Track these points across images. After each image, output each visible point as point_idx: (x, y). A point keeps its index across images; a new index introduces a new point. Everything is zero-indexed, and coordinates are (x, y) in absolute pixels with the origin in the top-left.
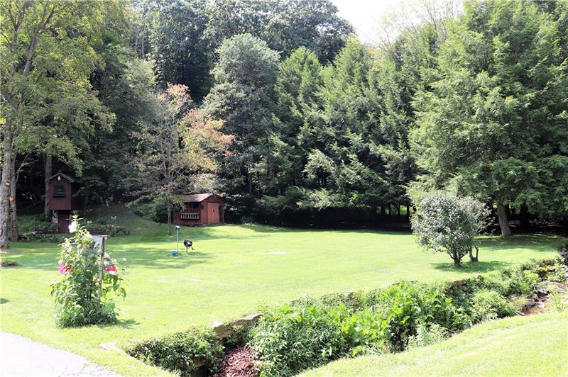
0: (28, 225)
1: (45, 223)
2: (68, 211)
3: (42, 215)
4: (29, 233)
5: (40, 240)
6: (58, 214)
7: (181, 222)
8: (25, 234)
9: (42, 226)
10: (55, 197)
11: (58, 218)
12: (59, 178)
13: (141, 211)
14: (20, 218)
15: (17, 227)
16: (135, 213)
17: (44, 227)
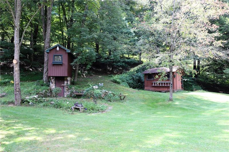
0: (30, 89)
1: (44, 87)
2: (64, 77)
3: (41, 81)
4: (31, 97)
5: (42, 104)
6: (55, 80)
7: (153, 89)
8: (27, 98)
9: (43, 90)
10: (54, 65)
11: (55, 83)
12: (58, 48)
13: (118, 80)
14: (23, 83)
15: (20, 91)
16: (112, 81)
17: (44, 91)
